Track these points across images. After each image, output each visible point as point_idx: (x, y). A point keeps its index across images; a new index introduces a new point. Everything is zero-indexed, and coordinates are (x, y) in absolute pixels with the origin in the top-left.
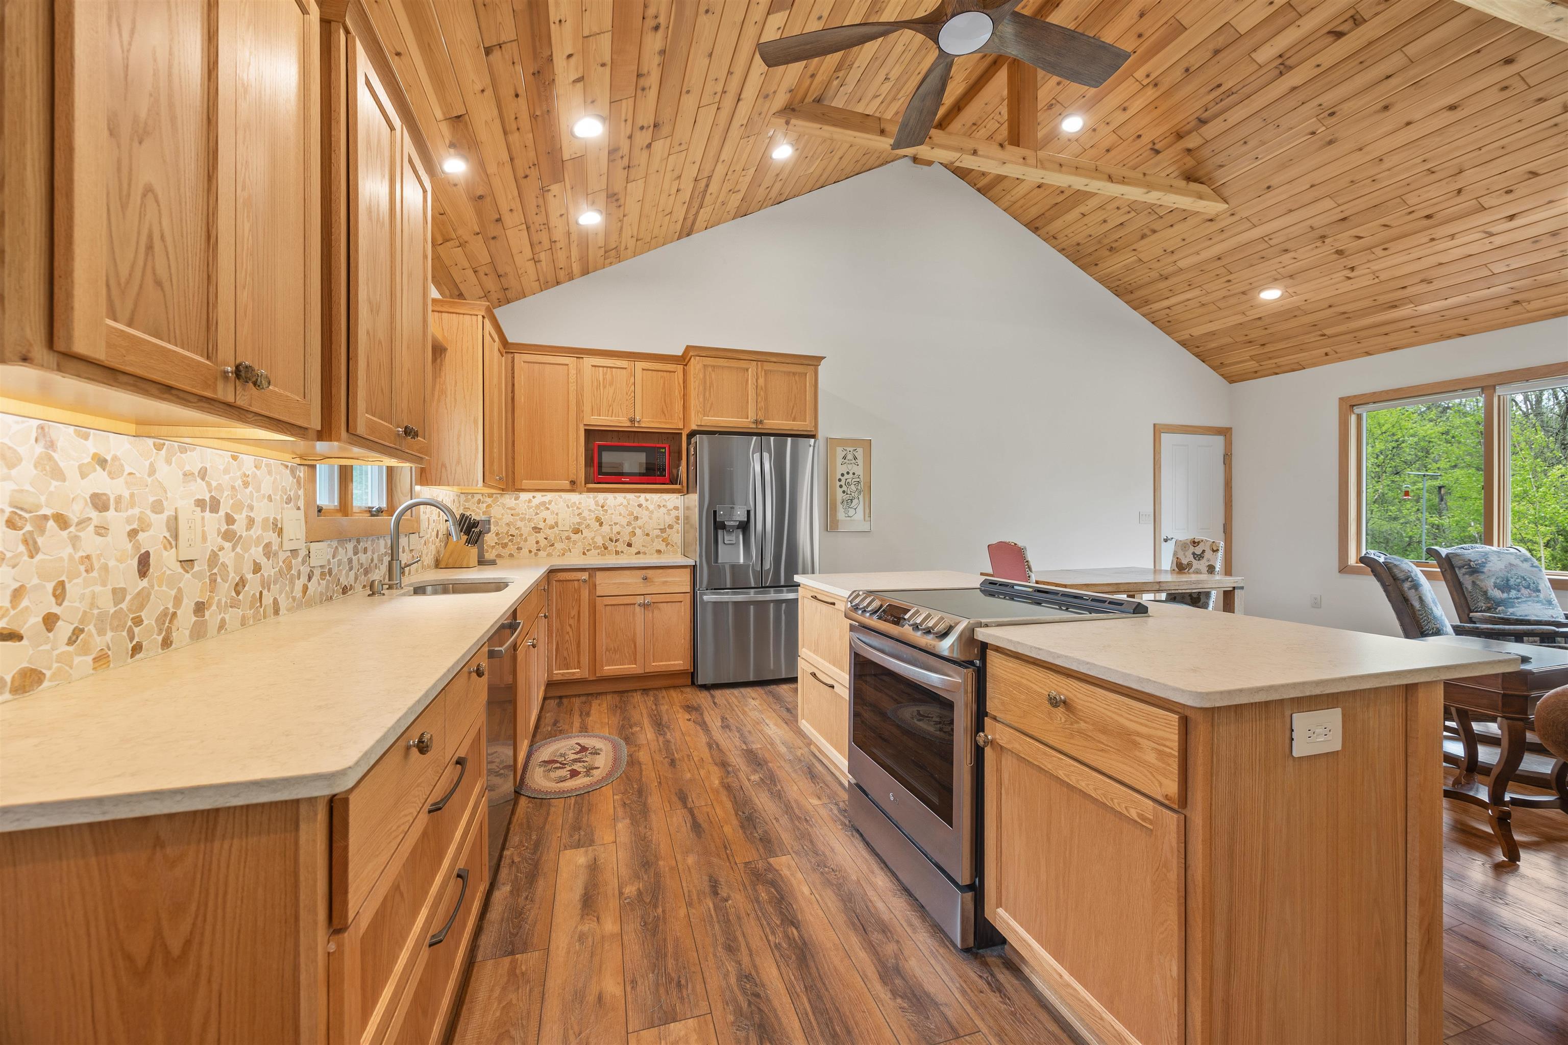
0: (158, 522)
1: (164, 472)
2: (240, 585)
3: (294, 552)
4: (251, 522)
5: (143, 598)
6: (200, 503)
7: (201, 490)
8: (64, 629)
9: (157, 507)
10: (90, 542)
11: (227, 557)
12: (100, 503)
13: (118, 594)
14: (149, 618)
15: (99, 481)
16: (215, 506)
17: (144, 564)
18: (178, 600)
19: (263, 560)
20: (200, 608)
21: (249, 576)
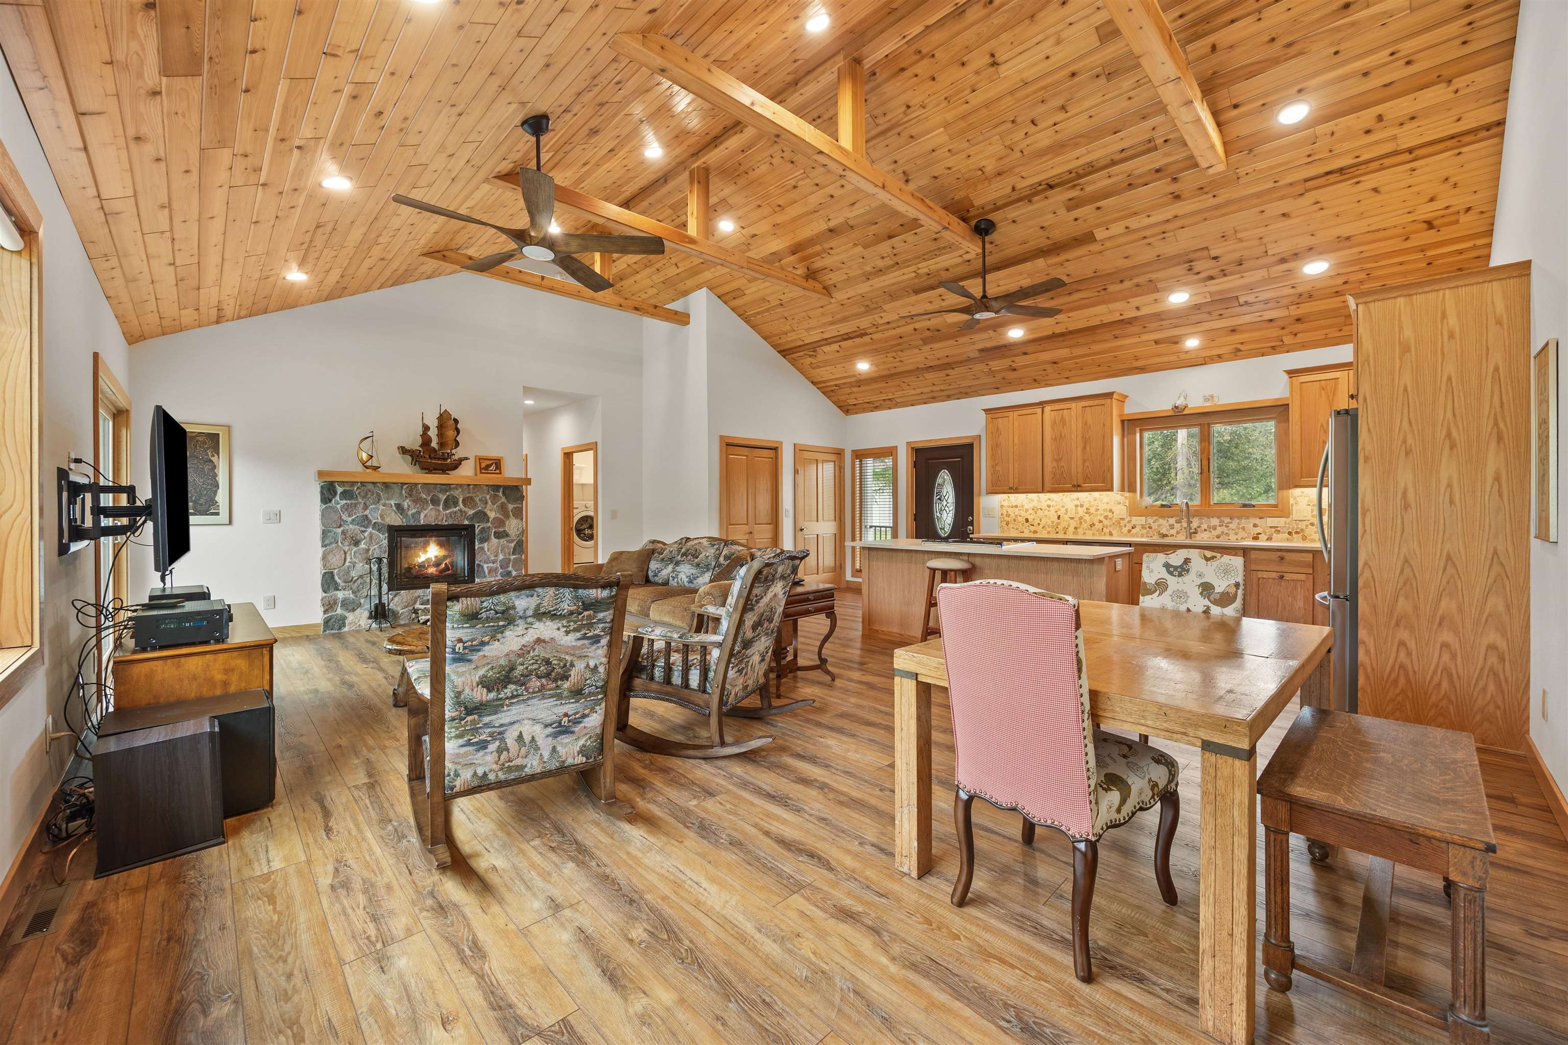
0: (1063, 510)
1: (1065, 500)
2: (1092, 525)
3: (1123, 519)
4: (1097, 510)
5: (1058, 524)
6: (1076, 506)
7: (1078, 503)
8: (1041, 526)
9: (1063, 507)
10: (1046, 513)
11: (1087, 517)
12: (1049, 506)
13: (1053, 522)
14: (1060, 527)
15: (1049, 503)
16: (1082, 506)
17: (1059, 517)
18: (1069, 525)
19: (1104, 520)
20: (1076, 528)
21: (1097, 524)
